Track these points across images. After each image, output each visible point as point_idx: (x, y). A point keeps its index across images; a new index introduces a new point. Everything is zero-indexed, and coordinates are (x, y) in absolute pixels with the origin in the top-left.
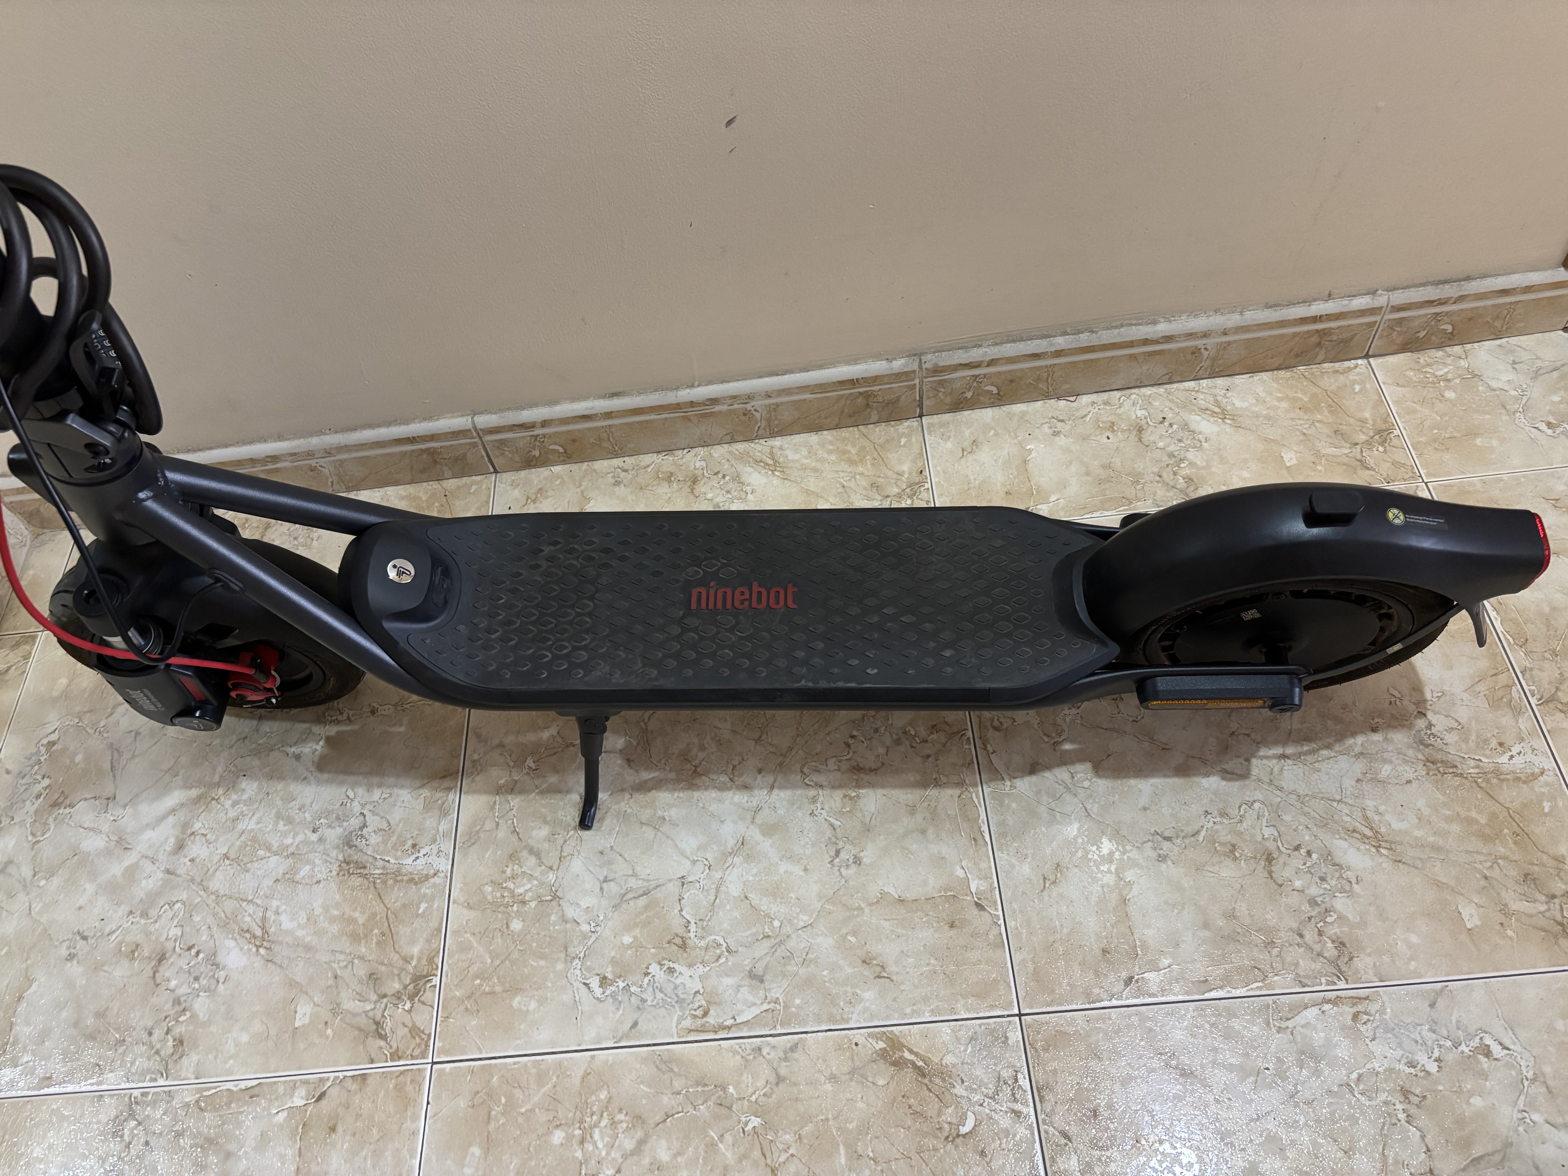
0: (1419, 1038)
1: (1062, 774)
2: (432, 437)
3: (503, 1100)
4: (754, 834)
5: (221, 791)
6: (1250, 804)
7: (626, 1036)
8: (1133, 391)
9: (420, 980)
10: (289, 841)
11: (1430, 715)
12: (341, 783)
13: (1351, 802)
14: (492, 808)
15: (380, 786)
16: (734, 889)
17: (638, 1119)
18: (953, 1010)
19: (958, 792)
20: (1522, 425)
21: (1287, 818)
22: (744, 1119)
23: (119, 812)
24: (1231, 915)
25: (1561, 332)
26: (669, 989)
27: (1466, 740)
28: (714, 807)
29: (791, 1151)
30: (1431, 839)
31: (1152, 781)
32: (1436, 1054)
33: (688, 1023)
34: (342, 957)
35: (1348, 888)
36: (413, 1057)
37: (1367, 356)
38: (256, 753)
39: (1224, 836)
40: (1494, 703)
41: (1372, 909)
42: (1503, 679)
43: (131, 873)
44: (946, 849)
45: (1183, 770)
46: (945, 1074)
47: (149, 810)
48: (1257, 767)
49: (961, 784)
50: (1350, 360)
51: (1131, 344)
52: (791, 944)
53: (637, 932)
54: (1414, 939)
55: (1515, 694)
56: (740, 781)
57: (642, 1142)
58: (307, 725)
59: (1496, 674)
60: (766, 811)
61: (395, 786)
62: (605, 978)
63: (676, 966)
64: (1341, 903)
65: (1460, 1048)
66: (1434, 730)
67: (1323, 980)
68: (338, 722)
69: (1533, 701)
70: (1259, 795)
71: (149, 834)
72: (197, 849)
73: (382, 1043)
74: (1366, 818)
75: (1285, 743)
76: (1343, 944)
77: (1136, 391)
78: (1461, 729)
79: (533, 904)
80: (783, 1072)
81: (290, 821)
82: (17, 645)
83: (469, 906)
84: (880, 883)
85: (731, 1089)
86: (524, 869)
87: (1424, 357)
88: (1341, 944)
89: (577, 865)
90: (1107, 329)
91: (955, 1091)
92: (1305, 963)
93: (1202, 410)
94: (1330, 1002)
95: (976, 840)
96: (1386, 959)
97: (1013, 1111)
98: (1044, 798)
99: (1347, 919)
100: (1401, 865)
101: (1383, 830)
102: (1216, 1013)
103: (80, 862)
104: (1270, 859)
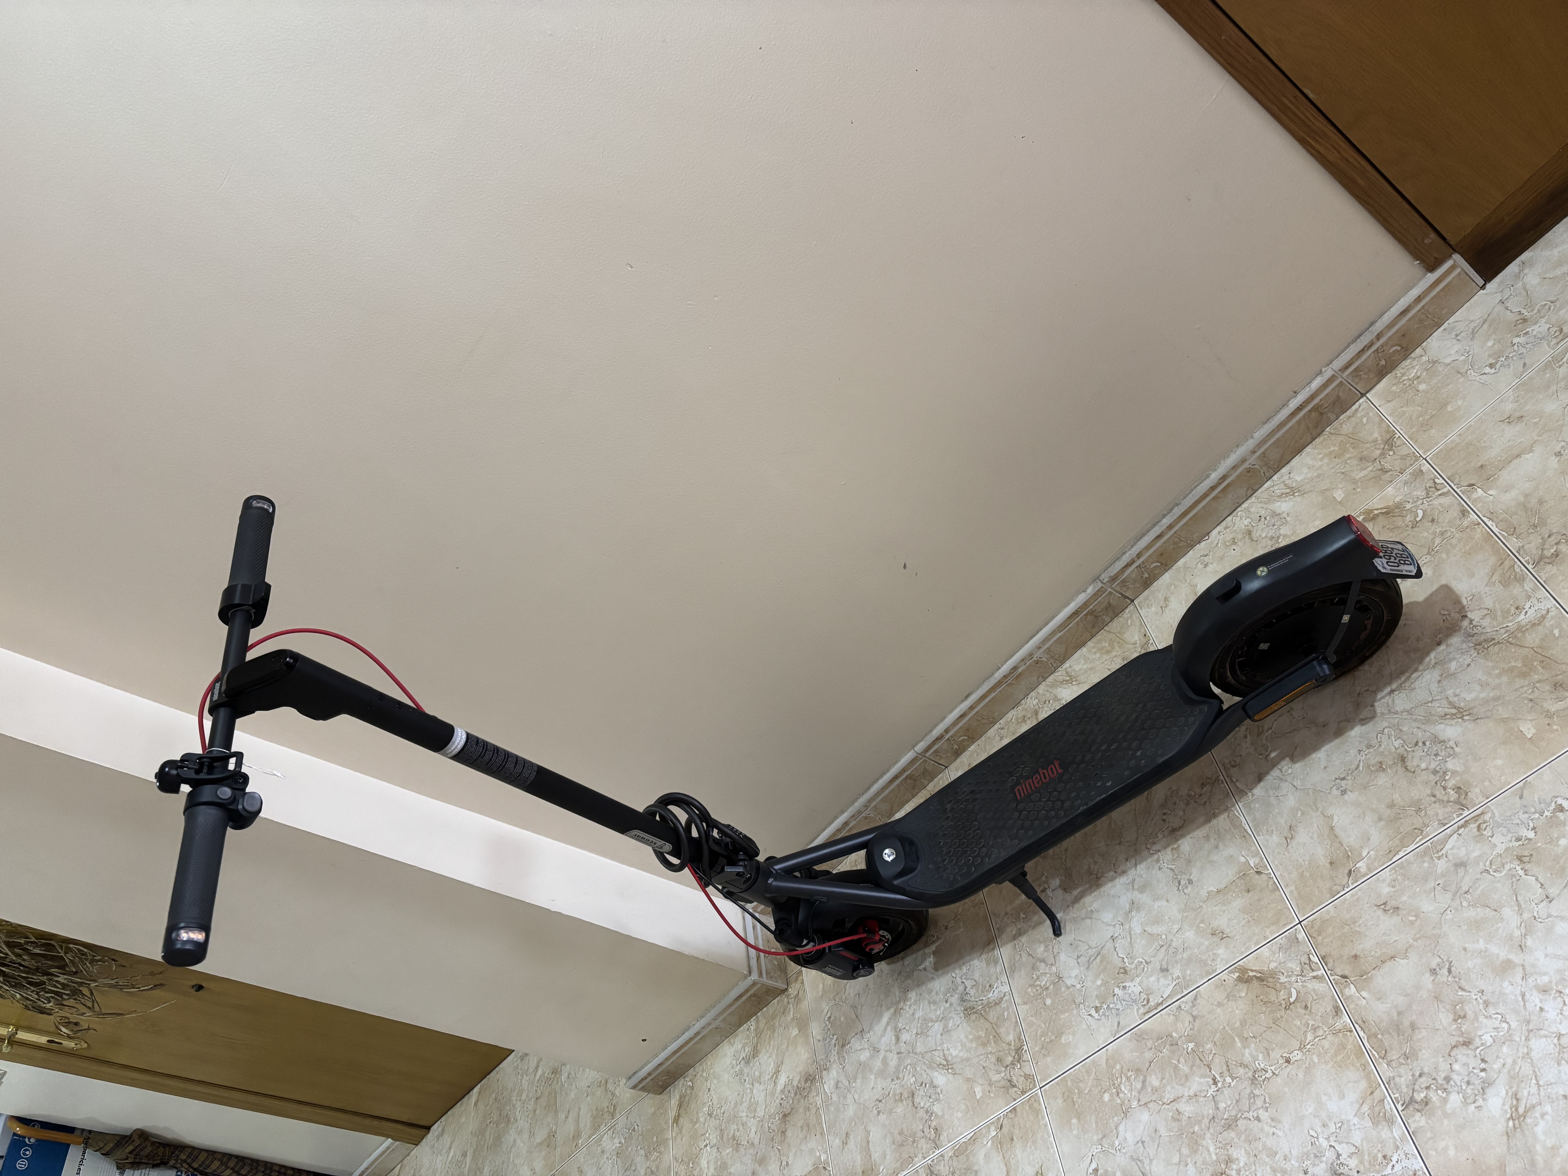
0: (1519, 822)
1: (1275, 773)
2: (904, 770)
3: (1076, 1091)
4: (1137, 895)
5: (902, 1004)
6: (1382, 732)
7: (1117, 1032)
8: (1238, 510)
9: (1019, 1050)
10: (938, 1012)
11: (1469, 614)
12: (947, 973)
13: (1439, 698)
14: (1015, 948)
15: (964, 964)
16: (1138, 930)
17: (1138, 1071)
18: (1265, 938)
19: (1226, 814)
20: (1473, 378)
21: (1405, 728)
22: (1185, 1047)
23: (868, 1036)
24: (1391, 806)
25: (1482, 291)
26: (1127, 997)
27: (1495, 618)
28: (1113, 892)
29: (1213, 1052)
30: (1492, 695)
31: (1323, 749)
32: (1531, 825)
33: (1142, 1010)
34: (983, 1057)
35: (1452, 753)
36: (1031, 1090)
37: (1363, 395)
38: (908, 977)
39: (1374, 760)
40: (1506, 583)
41: (1469, 757)
42: (1507, 564)
43: (885, 1062)
44: (1231, 850)
45: (1339, 732)
46: (1273, 974)
47: (879, 1028)
48: (1380, 707)
49: (1227, 809)
50: (1354, 404)
51: (1206, 495)
52: (1174, 944)
53: (1102, 976)
54: (1499, 762)
55: (1518, 570)
57: (1144, 1082)
58: (922, 952)
59: (1502, 563)
60: (1137, 879)
61: (970, 960)
62: (1097, 1007)
63: (1127, 984)
64: (1451, 764)
65: (1544, 815)
66: (1474, 623)
67: (1455, 816)
68: (934, 942)
69: (1530, 567)
70: (1385, 724)
71: (884, 1039)
72: (905, 1037)
73: (1015, 1089)
74: (1450, 703)
75: (1390, 683)
76: (1459, 788)
77: (1240, 509)
78: (1490, 612)
79: (1051, 987)
80: (1195, 1013)
81: (935, 1003)
82: (797, 979)
83: (1025, 1003)
84: (1205, 887)
85: (1174, 1034)
86: (1041, 971)
87: (1398, 372)
89: (1063, 957)
90: (1185, 498)
91: (1281, 981)
92: (1441, 812)
93: (1280, 496)
94: (1462, 826)
95: (1244, 836)
96: (1487, 783)
97: (1314, 977)
98: (1271, 793)
99: (1456, 772)
100: (1478, 721)
101: (1462, 705)
102: (1402, 867)
103: (863, 1067)
104: (1403, 759)
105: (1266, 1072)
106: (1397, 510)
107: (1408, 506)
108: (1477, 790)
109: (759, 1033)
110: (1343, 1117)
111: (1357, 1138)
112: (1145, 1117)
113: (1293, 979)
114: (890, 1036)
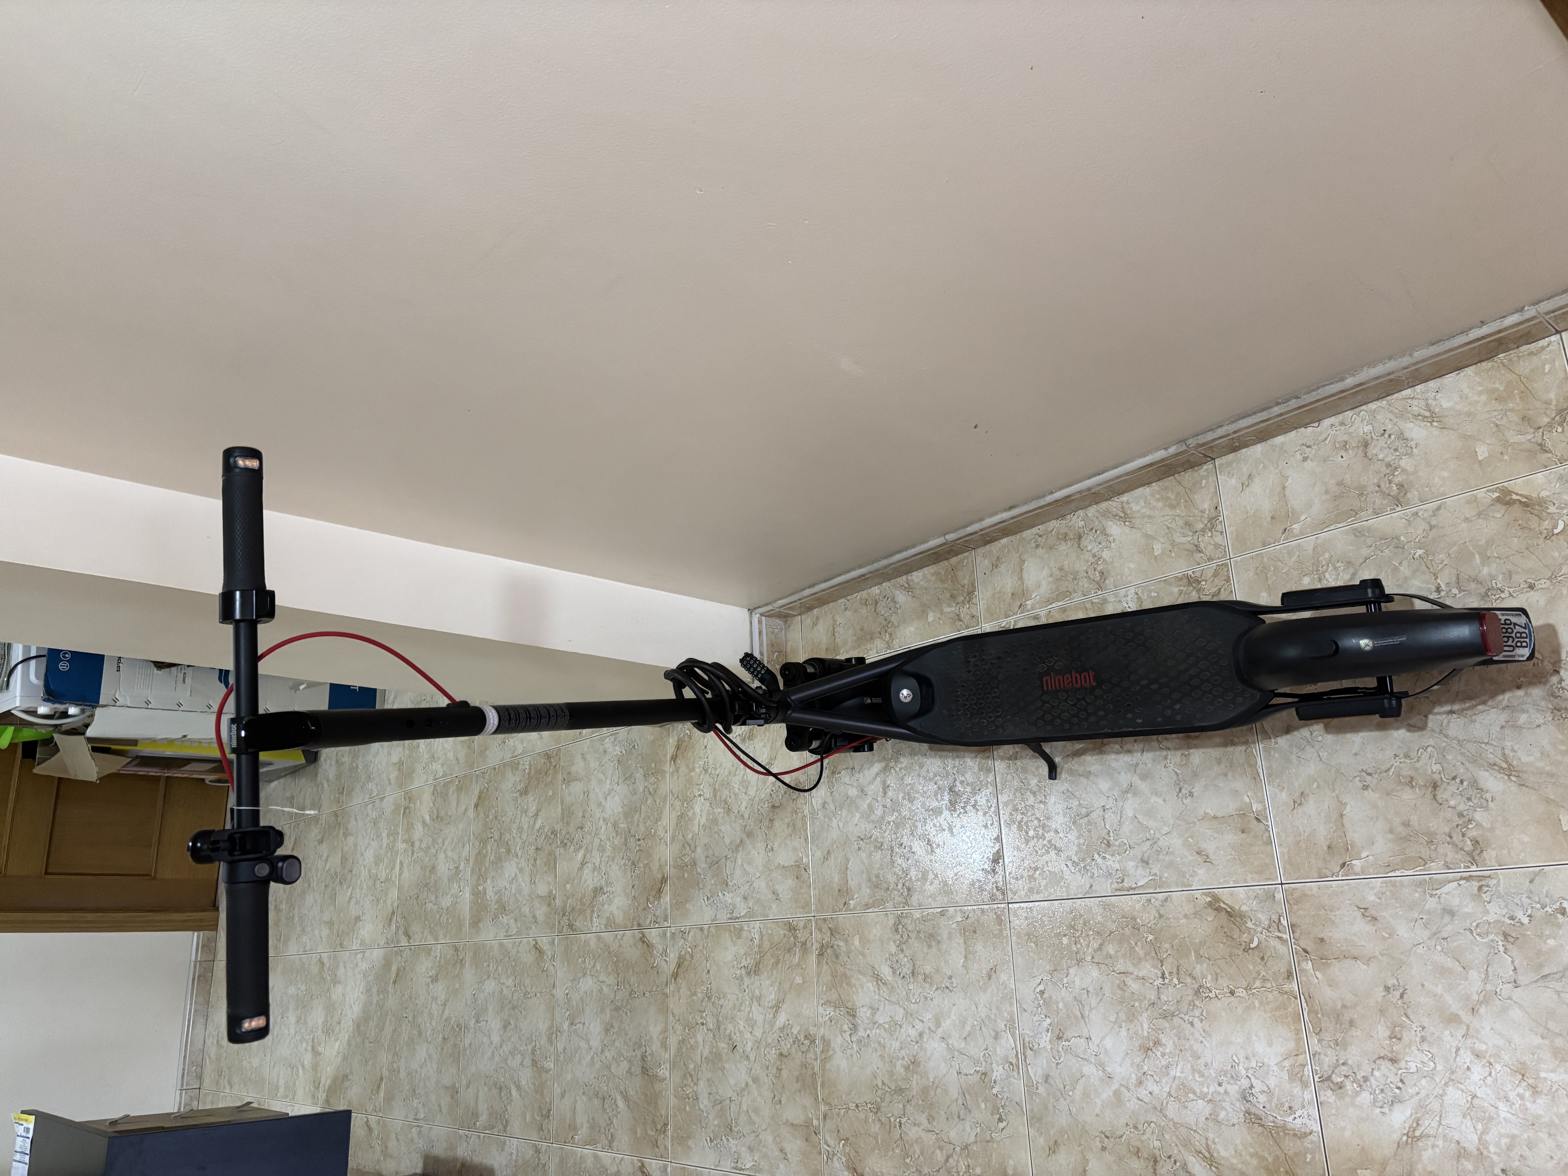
0: (1519, 903)
1: (1306, 732)
2: (930, 550)
3: (1040, 922)
4: (1136, 780)
5: (894, 765)
6: (1425, 748)
7: (1087, 893)
8: (1362, 408)
9: (995, 862)
11: (1562, 672)
12: (940, 756)
13: (1495, 743)
14: (1009, 768)
15: (957, 756)
16: (1129, 812)
17: (1098, 934)
18: (1245, 881)
19: (1244, 748)
21: (1449, 757)
22: (1146, 936)
24: (1406, 824)
26: (1104, 867)
28: (1114, 765)
29: (1169, 952)
30: (1548, 768)
31: (1361, 735)
32: (1529, 912)
33: (1115, 886)
35: (1485, 805)
36: (1000, 900)
39: (1406, 772)
41: (1500, 818)
43: (870, 807)
44: (1238, 785)
45: (1381, 725)
46: (1242, 916)
47: (869, 776)
48: (1433, 720)
49: (1246, 743)
50: (1544, 338)
51: (1332, 395)
52: (1160, 843)
53: (1086, 837)
54: (1526, 839)
56: (1126, 748)
57: (1101, 945)
60: (1141, 766)
61: (964, 756)
63: (1106, 855)
64: (1479, 816)
65: (1546, 909)
66: (1563, 684)
67: (1462, 865)
70: (1431, 742)
71: (872, 787)
72: (891, 794)
73: (986, 893)
74: (1504, 754)
75: (1453, 702)
76: (1477, 842)
77: (1364, 407)
79: (1036, 822)
80: (1162, 912)
81: (924, 778)
84: (1204, 807)
85: (1138, 920)
86: (1030, 802)
89: (1052, 800)
91: (1247, 925)
92: (1452, 856)
93: (1416, 416)
94: (1465, 879)
95: (1255, 777)
96: (1505, 852)
97: (1279, 938)
98: (1295, 750)
99: (1482, 826)
100: (1523, 788)
101: (1515, 763)
102: (1394, 885)
103: (850, 803)
104: (1435, 786)
105: (1211, 992)
106: (1537, 507)
107: (1552, 509)
108: (1494, 853)
110: (1266, 1061)
111: (1272, 1082)
112: (1095, 973)
113: (1259, 929)
114: (877, 784)
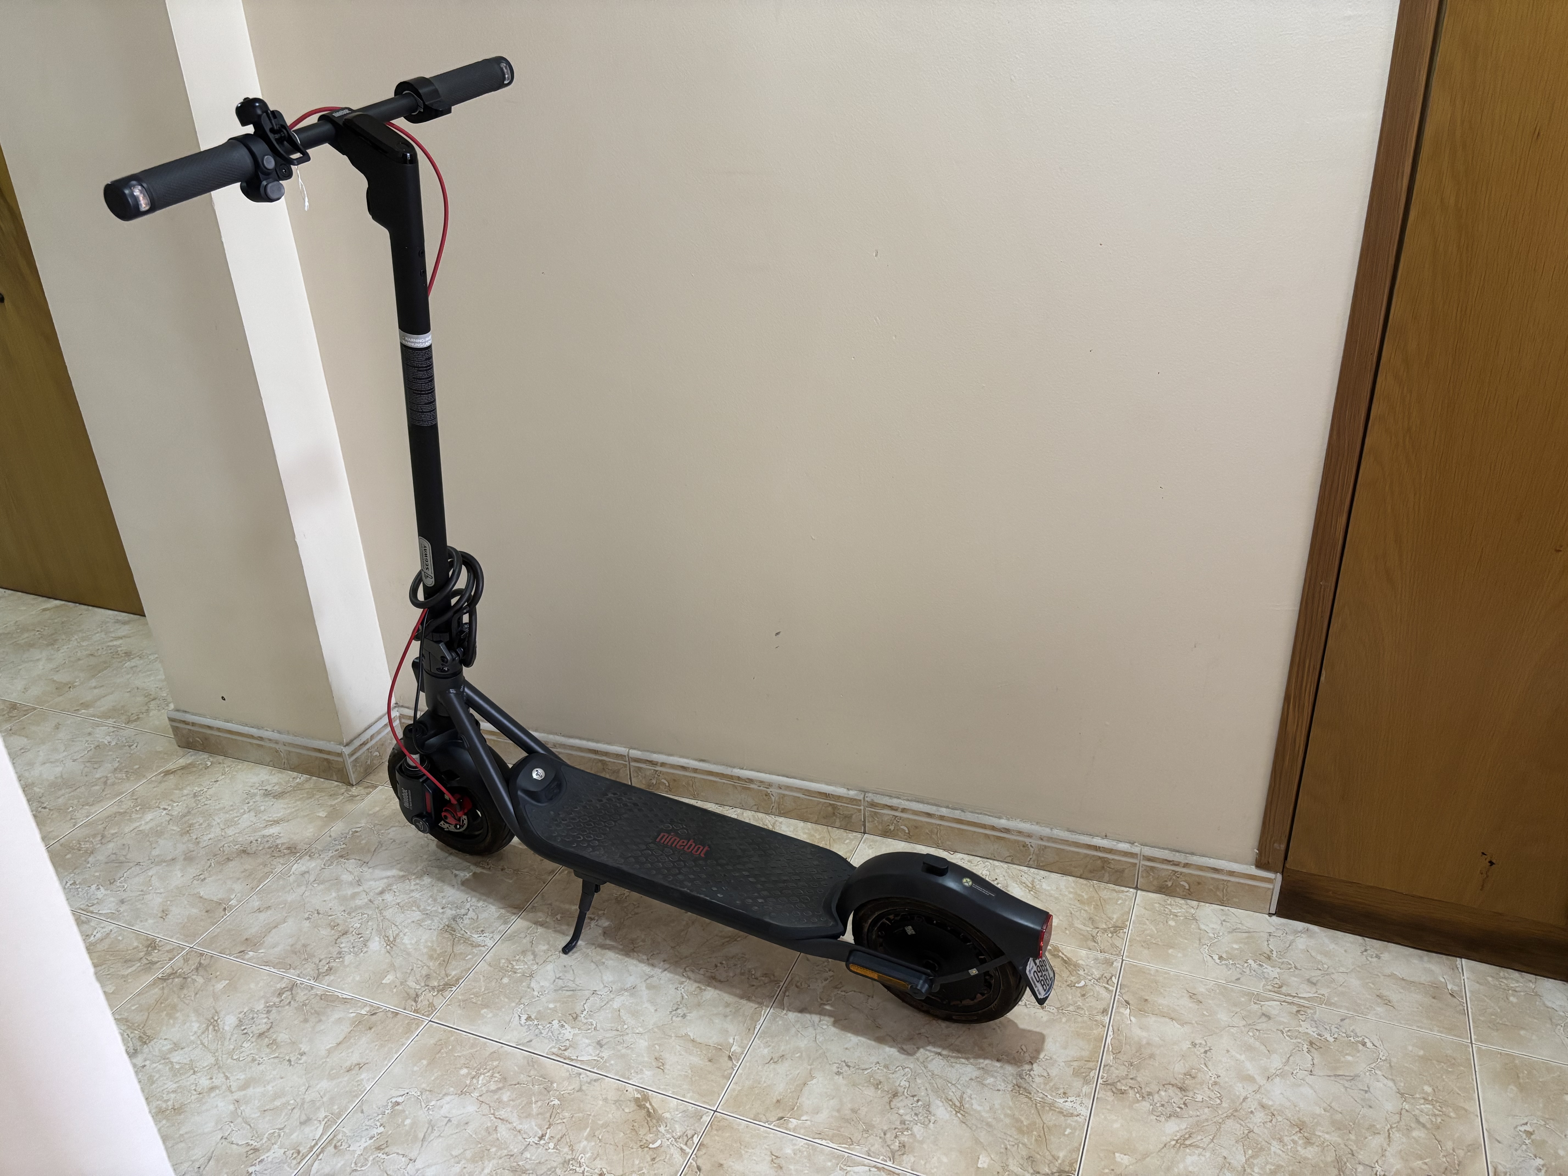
1: (816, 1018)
2: (606, 754)
3: (450, 1047)
4: (643, 987)
5: (413, 877)
6: (904, 1068)
7: (523, 1044)
8: (989, 860)
9: (448, 985)
10: (429, 908)
11: (1035, 1065)
12: (467, 893)
13: (959, 1087)
14: (528, 929)
15: (484, 901)
16: (616, 1005)
17: (505, 1079)
18: (684, 1096)
19: (757, 1006)
20: (1203, 952)
21: (919, 1081)
22: (552, 1099)
23: (366, 869)
24: (855, 1111)
25: (1267, 916)
26: (556, 1033)
27: (1046, 1084)
28: (631, 968)
29: (564, 1121)
30: (990, 1120)
31: (860, 1038)
33: (555, 1050)
34: (420, 963)
35: (926, 1123)
36: (423, 1015)
37: (1137, 888)
38: (439, 867)
39: (879, 1076)
40: (1076, 1073)
41: (933, 1137)
42: (1091, 1065)
43: (354, 896)
44: (732, 1027)
45: (880, 1040)
46: (660, 1120)
47: (379, 873)
48: (921, 1054)
49: (761, 1004)
50: (1125, 886)
51: (984, 826)
52: (625, 1038)
53: (558, 1005)
55: (1092, 1074)
56: (652, 961)
57: (499, 1089)
58: (469, 864)
59: (1089, 1061)
60: (655, 979)
61: (491, 903)
62: (530, 1017)
63: (566, 1026)
64: (917, 1129)
66: (1032, 1073)
67: (881, 1157)
68: (484, 868)
69: (1100, 1081)
70: (912, 1066)
71: (372, 883)
72: (388, 897)
73: (414, 1004)
74: (962, 1097)
75: (944, 1048)
76: (904, 1146)
77: (991, 861)
78: (1048, 1078)
79: (519, 975)
80: (584, 1088)
81: (435, 900)
82: (368, 787)
83: (490, 965)
84: (688, 1029)
85: (555, 1085)
86: (525, 959)
87: (1170, 900)
88: (903, 1146)
89: (550, 967)
90: (972, 812)
91: (659, 1129)
92: (877, 1146)
93: (1022, 883)
94: (877, 1168)
95: (750, 1030)
96: (923, 1162)
97: (681, 1149)
98: (798, 1025)
99: (915, 1136)
100: (964, 1125)
101: (967, 1106)
102: (815, 1149)
103: (337, 882)
104: (895, 1095)
105: (580, 1167)
106: (1072, 967)
107: (1081, 972)
108: (912, 1159)
109: (298, 788)
112: (471, 1108)
113: (668, 1136)
114: (380, 885)
